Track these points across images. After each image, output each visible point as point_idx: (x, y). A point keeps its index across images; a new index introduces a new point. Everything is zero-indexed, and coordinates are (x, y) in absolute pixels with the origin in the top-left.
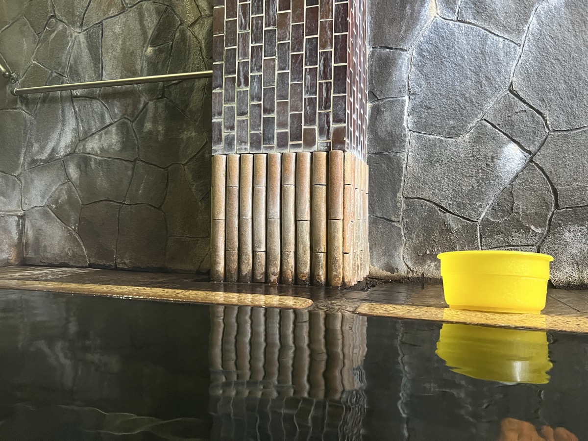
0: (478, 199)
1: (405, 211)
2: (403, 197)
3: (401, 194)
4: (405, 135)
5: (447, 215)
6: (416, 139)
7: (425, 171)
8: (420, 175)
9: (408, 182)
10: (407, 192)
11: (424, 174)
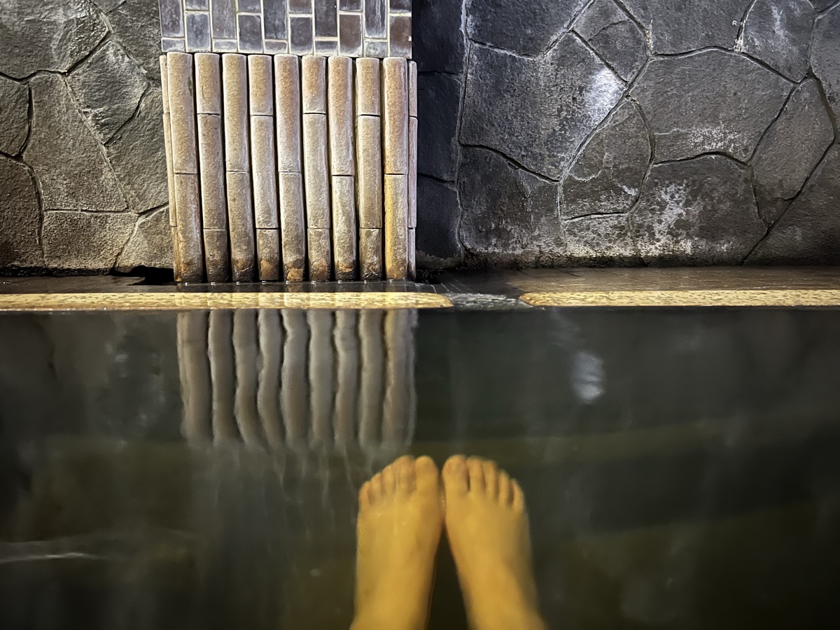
0: (560, 149)
1: (463, 165)
2: (460, 143)
3: (457, 139)
4: (462, 46)
5: (519, 173)
6: (478, 53)
7: (491, 104)
8: (483, 111)
9: (465, 121)
10: (465, 136)
11: (489, 109)
